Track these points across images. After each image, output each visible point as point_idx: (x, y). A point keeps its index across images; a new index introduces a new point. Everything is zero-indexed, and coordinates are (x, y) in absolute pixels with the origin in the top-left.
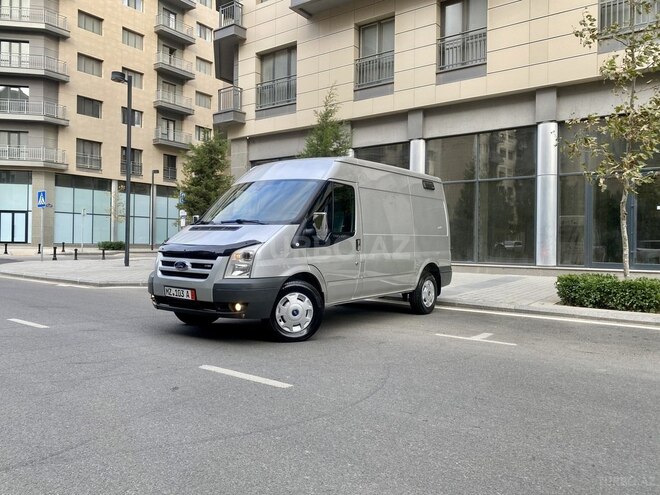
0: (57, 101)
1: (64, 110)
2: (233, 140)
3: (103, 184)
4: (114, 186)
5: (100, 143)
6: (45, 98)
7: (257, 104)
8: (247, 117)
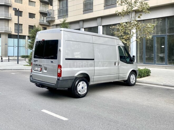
0: (8, 12)
1: (11, 15)
2: (52, 25)
3: (24, 37)
4: (27, 38)
5: (22, 24)
6: (5, 11)
7: (58, 15)
8: (56, 19)
